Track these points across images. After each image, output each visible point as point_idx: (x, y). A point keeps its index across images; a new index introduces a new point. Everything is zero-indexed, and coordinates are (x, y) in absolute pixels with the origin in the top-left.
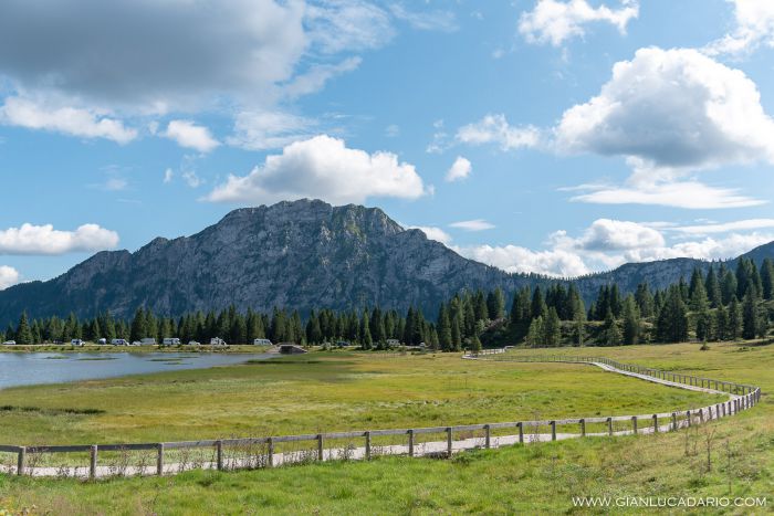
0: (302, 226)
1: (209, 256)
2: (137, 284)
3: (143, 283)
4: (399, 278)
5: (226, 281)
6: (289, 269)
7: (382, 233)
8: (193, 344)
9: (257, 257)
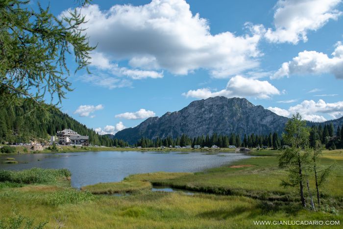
0: (217, 106)
1: (185, 118)
2: (161, 128)
3: (164, 127)
4: (254, 124)
5: (191, 126)
6: (213, 121)
7: (247, 107)
8: (206, 147)
9: (202, 117)
